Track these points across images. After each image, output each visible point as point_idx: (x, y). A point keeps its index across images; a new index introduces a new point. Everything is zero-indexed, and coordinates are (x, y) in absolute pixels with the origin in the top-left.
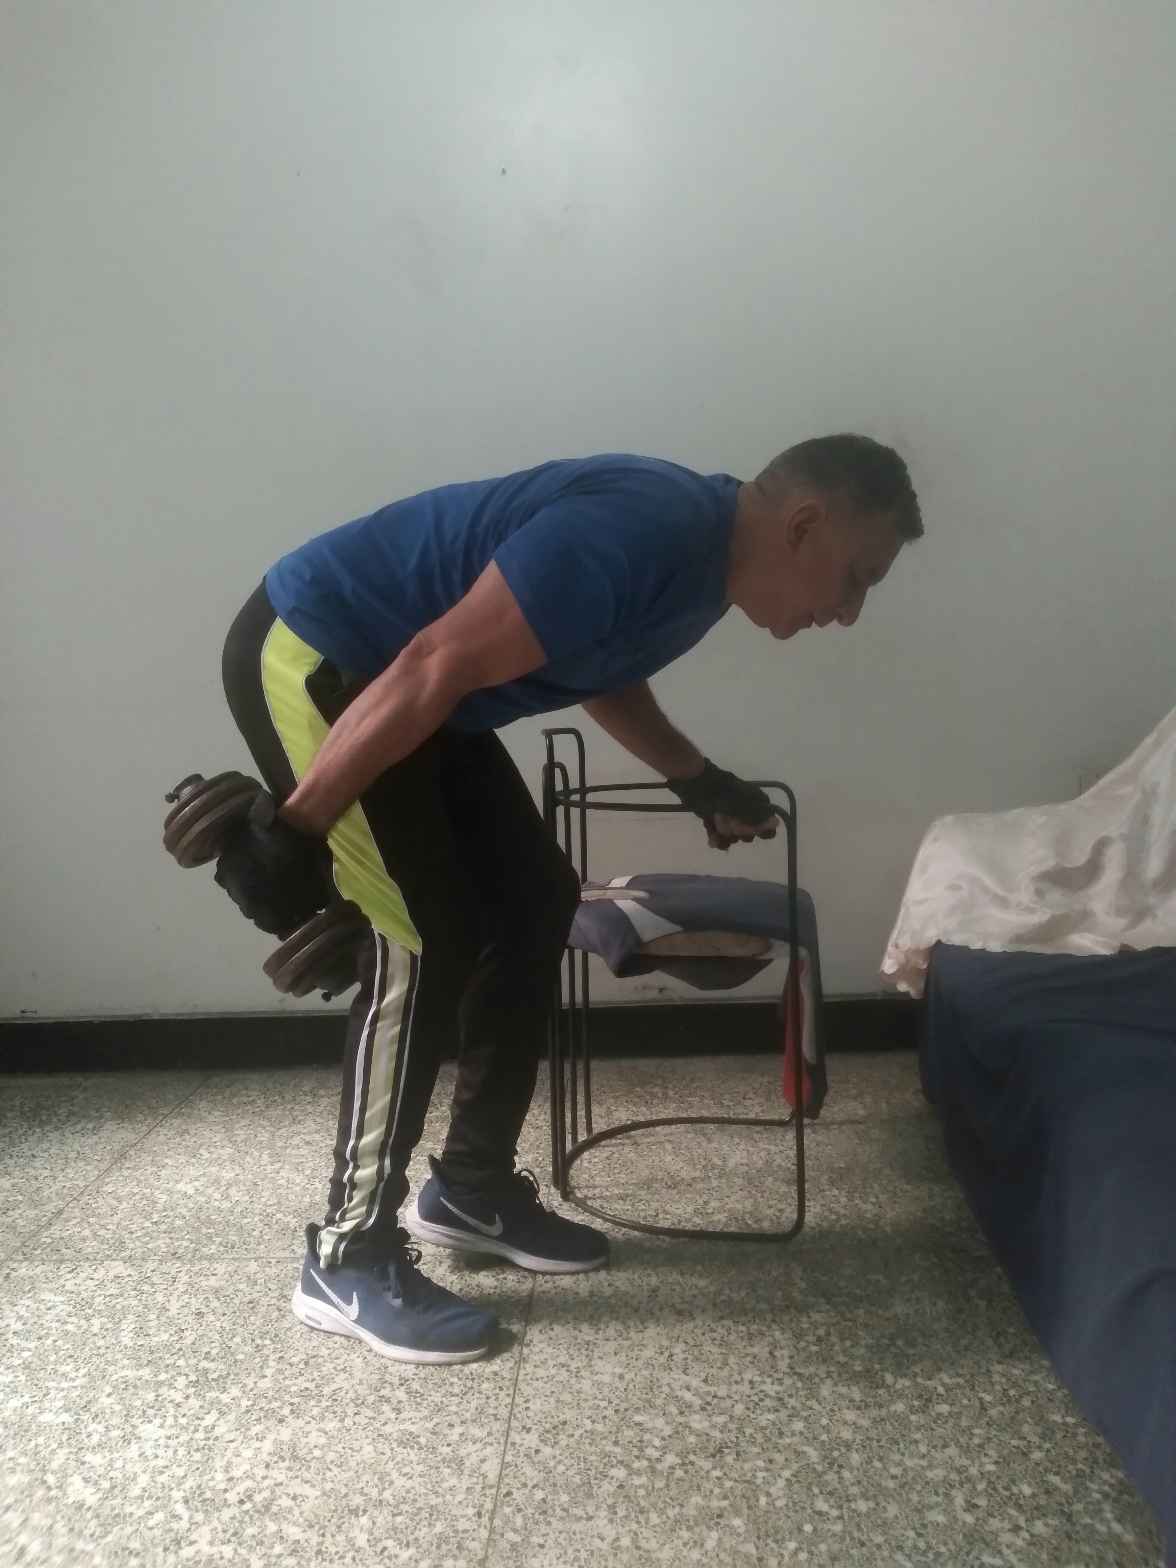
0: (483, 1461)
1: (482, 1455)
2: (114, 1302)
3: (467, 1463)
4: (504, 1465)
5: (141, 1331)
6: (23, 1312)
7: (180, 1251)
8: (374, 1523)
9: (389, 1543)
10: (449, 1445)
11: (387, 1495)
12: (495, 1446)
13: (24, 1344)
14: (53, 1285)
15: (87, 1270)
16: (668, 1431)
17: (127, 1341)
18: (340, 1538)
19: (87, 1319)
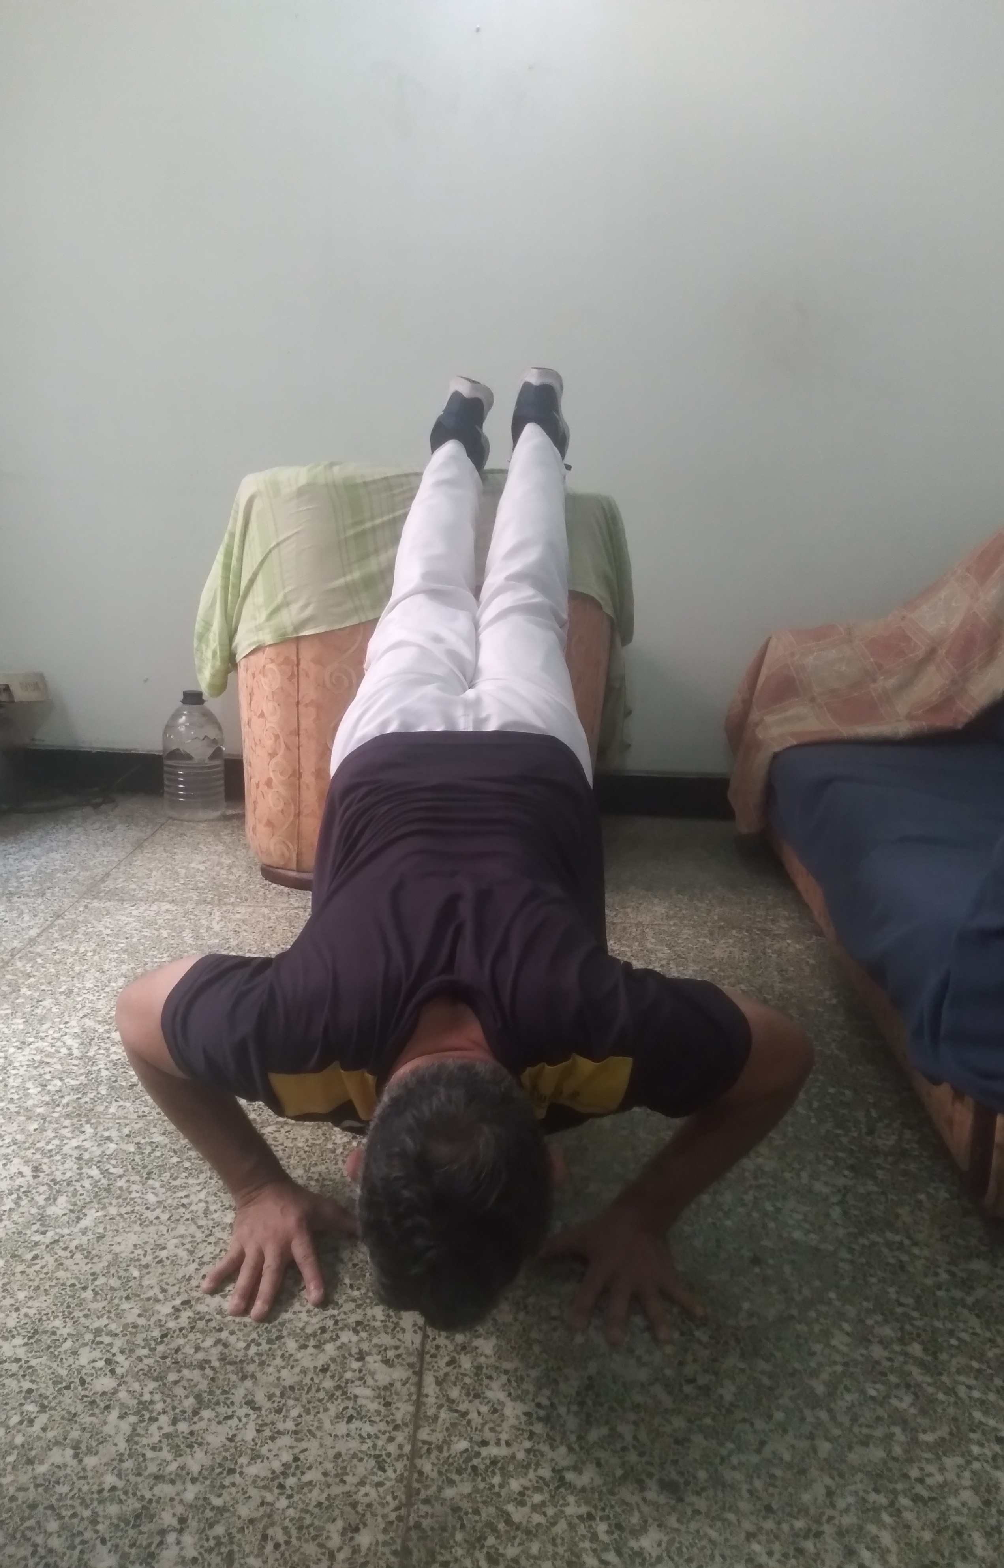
2: (172, 923)
5: (197, 937)
6: (108, 925)
7: (209, 900)
13: (119, 940)
14: (122, 912)
15: (143, 907)
17: (190, 941)
19: (157, 930)
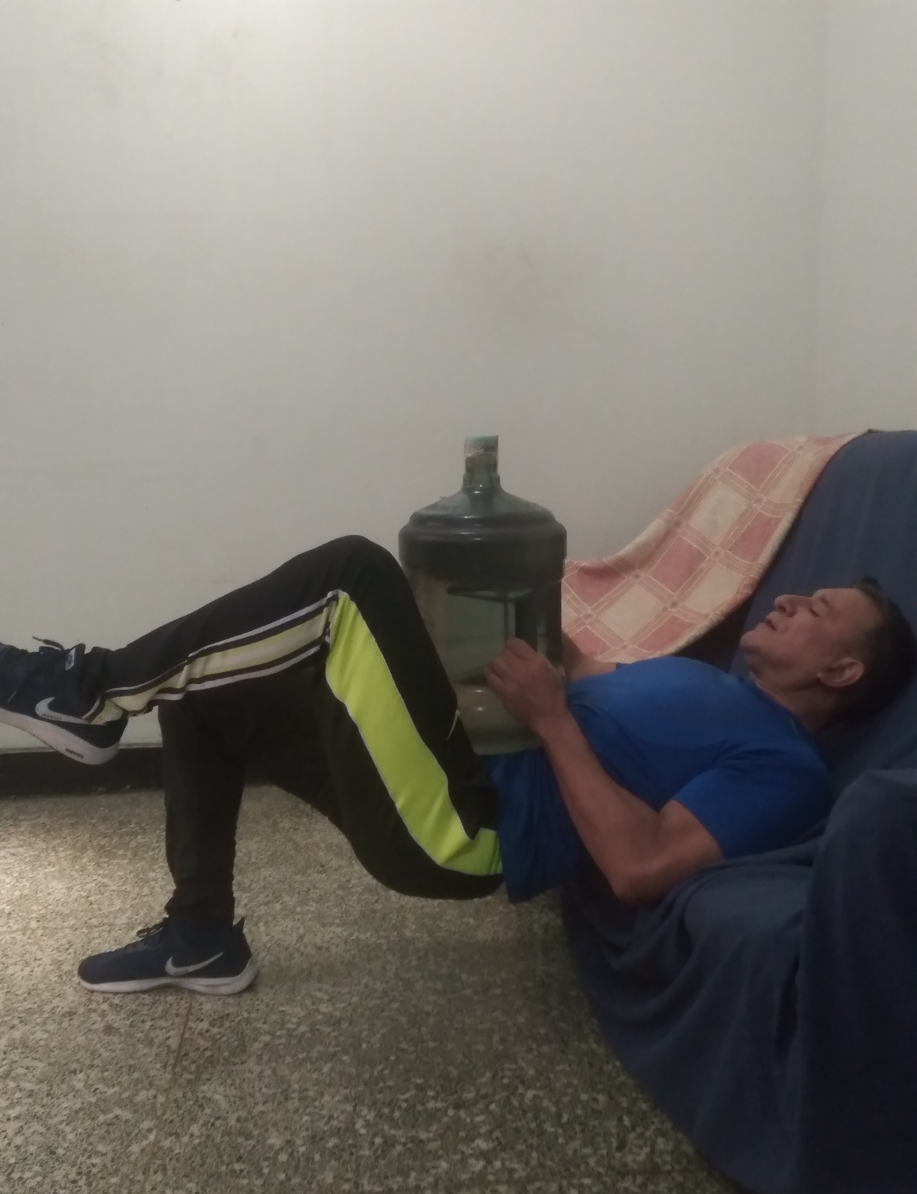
0: (167, 1039)
1: (167, 1036)
3: (156, 1041)
4: (182, 1040)
8: (88, 1077)
9: (100, 1086)
10: (142, 1032)
11: (97, 1062)
12: (177, 1030)
16: (302, 1014)
18: (64, 1086)
